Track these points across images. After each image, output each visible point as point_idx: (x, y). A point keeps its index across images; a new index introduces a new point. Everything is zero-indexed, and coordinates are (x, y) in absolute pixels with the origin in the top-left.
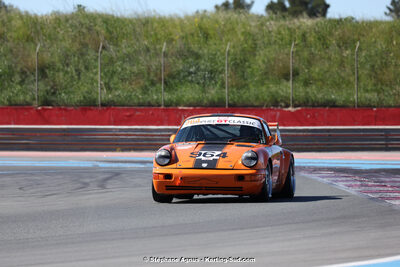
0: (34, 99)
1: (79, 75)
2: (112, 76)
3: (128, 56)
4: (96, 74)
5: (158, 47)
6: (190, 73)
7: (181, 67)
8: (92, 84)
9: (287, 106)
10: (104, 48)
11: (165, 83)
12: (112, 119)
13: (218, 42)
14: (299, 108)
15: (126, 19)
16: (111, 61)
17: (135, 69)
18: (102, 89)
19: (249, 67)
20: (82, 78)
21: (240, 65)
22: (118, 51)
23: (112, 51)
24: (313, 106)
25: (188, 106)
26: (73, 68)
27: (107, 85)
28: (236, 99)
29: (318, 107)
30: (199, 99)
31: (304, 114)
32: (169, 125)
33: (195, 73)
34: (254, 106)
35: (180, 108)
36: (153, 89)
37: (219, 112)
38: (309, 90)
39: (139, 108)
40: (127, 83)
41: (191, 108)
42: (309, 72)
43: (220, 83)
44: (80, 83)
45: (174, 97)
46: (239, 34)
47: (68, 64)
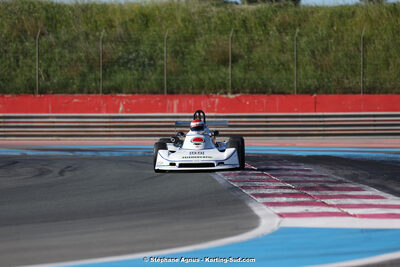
1: (18, 61)
2: (49, 66)
3: (66, 42)
4: (34, 61)
5: (98, 34)
6: (129, 61)
7: (120, 54)
8: (30, 71)
9: (226, 93)
10: (42, 34)
11: (104, 70)
12: (50, 107)
13: (157, 29)
14: (238, 95)
15: (65, 6)
16: (51, 46)
17: (74, 56)
18: (40, 76)
19: (189, 54)
20: (20, 63)
21: (178, 54)
22: (57, 38)
23: (51, 38)
24: (252, 92)
25: (127, 93)
26: (11, 55)
27: (46, 72)
28: (175, 86)
29: (257, 93)
30: (138, 86)
31: (244, 101)
32: (107, 112)
33: (134, 60)
34: (193, 93)
35: (119, 95)
36: (92, 76)
37: (158, 99)
38: (248, 76)
39: (76, 95)
40: (66, 70)
41: (130, 95)
42: (249, 58)
43: (159, 68)
44: (18, 71)
45: (112, 84)
46: (179, 20)
47: (6, 51)
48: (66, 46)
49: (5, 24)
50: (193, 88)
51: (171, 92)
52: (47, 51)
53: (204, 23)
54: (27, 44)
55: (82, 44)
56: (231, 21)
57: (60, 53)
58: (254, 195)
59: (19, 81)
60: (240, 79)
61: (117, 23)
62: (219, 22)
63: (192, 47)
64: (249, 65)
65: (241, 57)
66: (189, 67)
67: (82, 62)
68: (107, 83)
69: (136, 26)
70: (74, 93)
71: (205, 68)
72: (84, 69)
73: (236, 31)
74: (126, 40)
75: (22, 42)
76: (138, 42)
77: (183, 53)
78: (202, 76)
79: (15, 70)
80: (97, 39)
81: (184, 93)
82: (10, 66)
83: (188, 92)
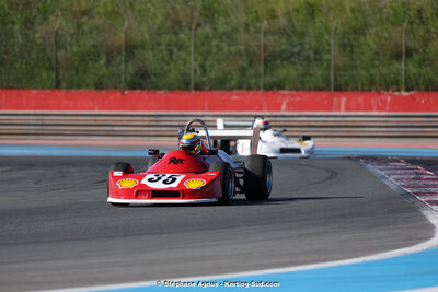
0: (120, 82)
1: (171, 54)
2: (206, 60)
3: (224, 33)
4: (189, 54)
5: (258, 25)
6: (293, 54)
7: (283, 47)
8: (185, 65)
9: (399, 90)
10: (199, 25)
11: (265, 64)
12: (206, 105)
13: (323, 19)
14: (412, 93)
16: (207, 37)
17: (233, 49)
18: (195, 71)
19: (359, 47)
20: (174, 57)
21: (347, 47)
22: (215, 29)
23: (208, 29)
24: (427, 90)
25: (290, 90)
26: (164, 47)
27: (202, 66)
28: (342, 83)
29: (433, 90)
30: (302, 83)
31: (418, 99)
32: (269, 110)
33: (299, 53)
34: (363, 90)
35: (281, 92)
36: (252, 71)
37: (324, 96)
38: (424, 71)
39: (235, 92)
40: (224, 64)
41: (294, 92)
42: (425, 52)
43: (325, 64)
44: (172, 65)
45: (275, 79)
46: (348, 10)
47: (159, 44)
48: (224, 38)
49: (158, 14)
50: (363, 85)
51: (338, 89)
52: (203, 44)
53: (375, 14)
54: (182, 36)
55: (241, 37)
56: (405, 12)
57: (217, 46)
58: (428, 202)
59: (173, 76)
60: (414, 75)
61: (279, 13)
62: (392, 12)
63: (362, 40)
64: (424, 60)
65: (416, 51)
66: (358, 62)
67: (241, 55)
68: (269, 79)
69: (300, 16)
70: (232, 89)
71: (377, 63)
72: (243, 62)
73: (411, 23)
74: (289, 32)
75: (176, 33)
76: (302, 34)
77: (352, 47)
78: (373, 71)
79: (168, 64)
80: (258, 31)
81: (353, 90)
82: (163, 60)
83: (357, 89)
